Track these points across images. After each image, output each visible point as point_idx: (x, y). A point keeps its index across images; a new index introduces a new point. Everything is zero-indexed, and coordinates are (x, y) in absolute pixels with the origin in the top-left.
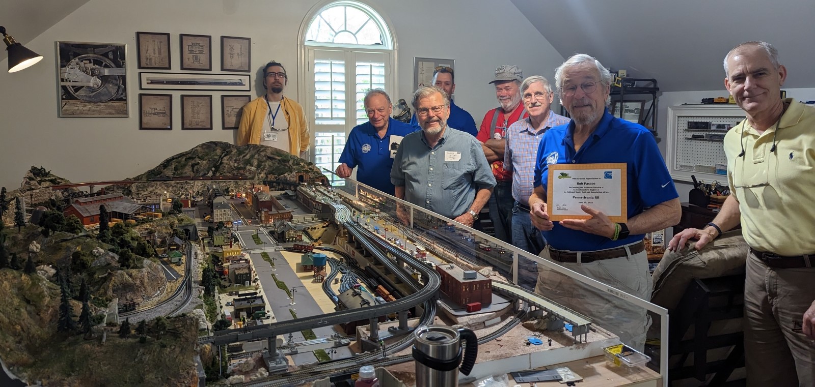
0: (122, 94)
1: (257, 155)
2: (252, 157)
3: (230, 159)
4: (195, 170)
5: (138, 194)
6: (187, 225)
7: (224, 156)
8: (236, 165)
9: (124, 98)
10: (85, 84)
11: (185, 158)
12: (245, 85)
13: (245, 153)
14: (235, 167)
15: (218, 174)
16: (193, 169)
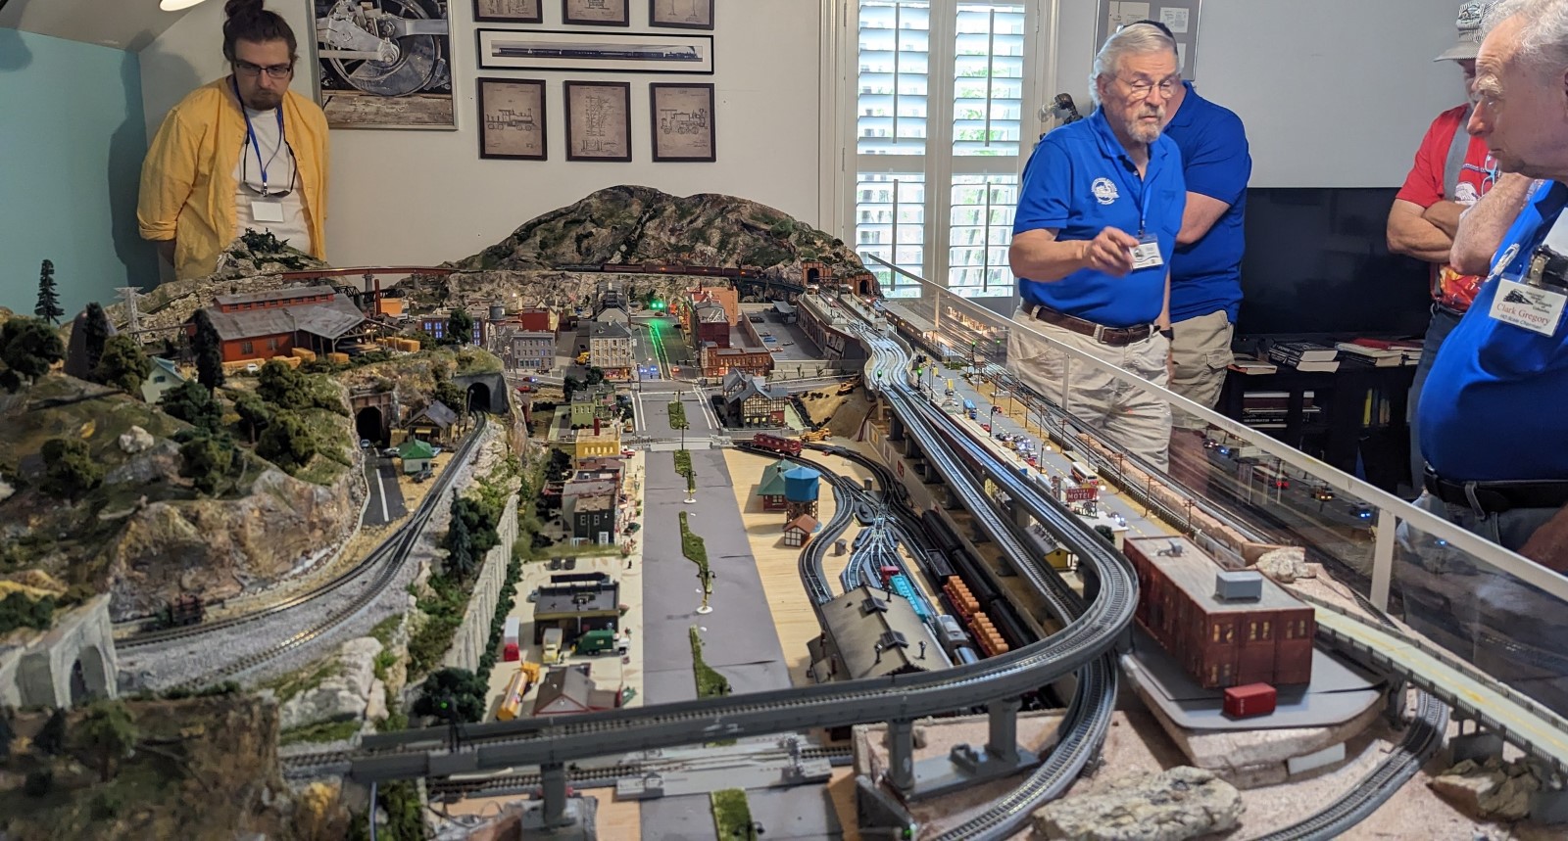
0: (442, 78)
1: (720, 219)
2: (709, 223)
3: (661, 227)
4: (583, 250)
5: (462, 297)
6: (481, 374)
7: (648, 220)
8: (673, 240)
9: (447, 87)
10: (368, 56)
11: (563, 222)
12: (700, 60)
13: (692, 214)
14: (669, 244)
15: (633, 260)
16: (579, 247)
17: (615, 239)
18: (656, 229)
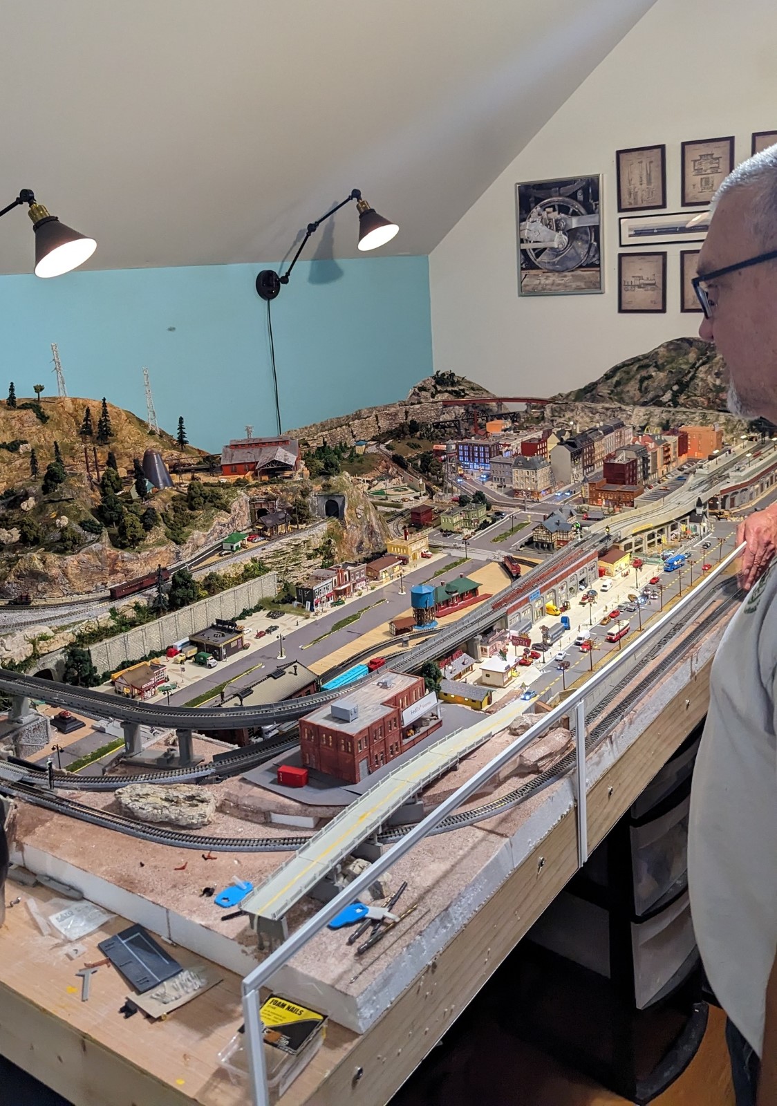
0: (594, 256)
3: (708, 372)
4: (643, 389)
5: (552, 421)
9: (597, 263)
10: (548, 245)
11: (637, 366)
14: (713, 385)
16: (641, 386)
17: (669, 381)
18: (706, 372)
